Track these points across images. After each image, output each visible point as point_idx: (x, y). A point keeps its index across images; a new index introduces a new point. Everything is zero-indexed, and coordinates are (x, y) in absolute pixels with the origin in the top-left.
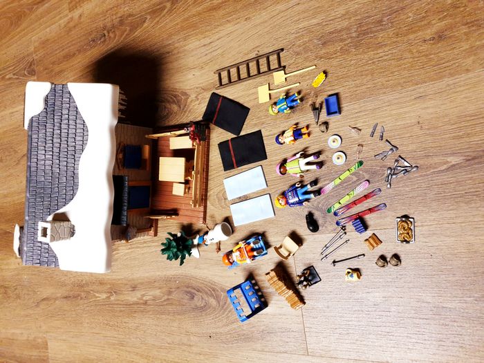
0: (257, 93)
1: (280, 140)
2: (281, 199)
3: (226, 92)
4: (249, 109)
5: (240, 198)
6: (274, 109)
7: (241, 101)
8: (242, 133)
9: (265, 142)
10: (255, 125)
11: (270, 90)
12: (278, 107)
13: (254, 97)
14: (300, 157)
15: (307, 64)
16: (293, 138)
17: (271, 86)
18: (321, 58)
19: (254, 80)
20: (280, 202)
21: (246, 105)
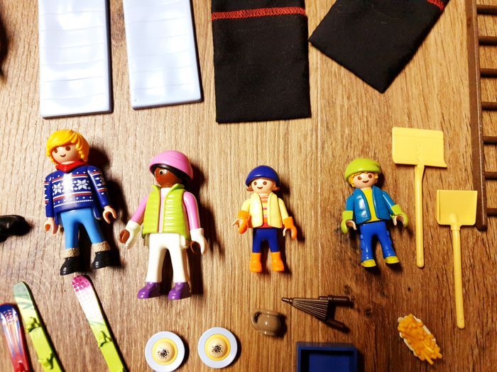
0: (426, 124)
1: (260, 182)
2: (69, 154)
3: (453, 24)
4: (382, 89)
5: (121, 16)
6: (365, 177)
7: (413, 69)
8: (314, 56)
9: (270, 125)
10: (330, 104)
11: (426, 167)
12: (368, 192)
13: (416, 114)
14: (189, 239)
15: (475, 301)
16: (257, 223)
17: (436, 173)
18: (482, 349)
19: (467, 121)
20: (62, 150)
21: (399, 81)
